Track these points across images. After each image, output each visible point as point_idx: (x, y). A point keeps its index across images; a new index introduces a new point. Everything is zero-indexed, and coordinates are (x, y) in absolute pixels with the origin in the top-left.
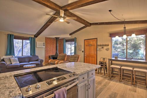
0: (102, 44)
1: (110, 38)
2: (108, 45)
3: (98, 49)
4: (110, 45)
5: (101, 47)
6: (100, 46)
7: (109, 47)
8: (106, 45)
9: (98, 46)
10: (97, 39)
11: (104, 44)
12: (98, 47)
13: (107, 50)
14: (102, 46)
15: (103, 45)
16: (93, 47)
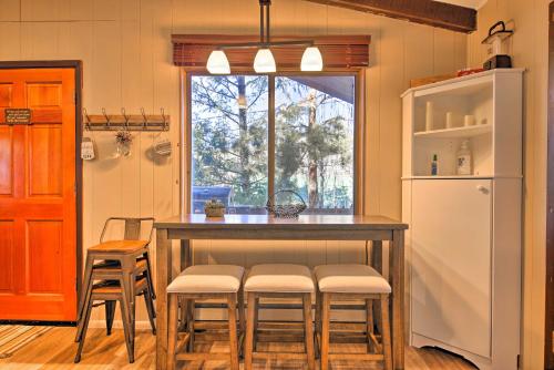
0: (114, 111)
1: (174, 70)
2: (163, 125)
3: (87, 150)
4: (173, 124)
5: (111, 135)
6: (107, 124)
7: (171, 135)
8: (146, 125)
9: (90, 126)
10: (76, 65)
11: (134, 111)
12: (86, 134)
13: (157, 156)
14: (120, 130)
15: (127, 123)
16: (44, 131)
